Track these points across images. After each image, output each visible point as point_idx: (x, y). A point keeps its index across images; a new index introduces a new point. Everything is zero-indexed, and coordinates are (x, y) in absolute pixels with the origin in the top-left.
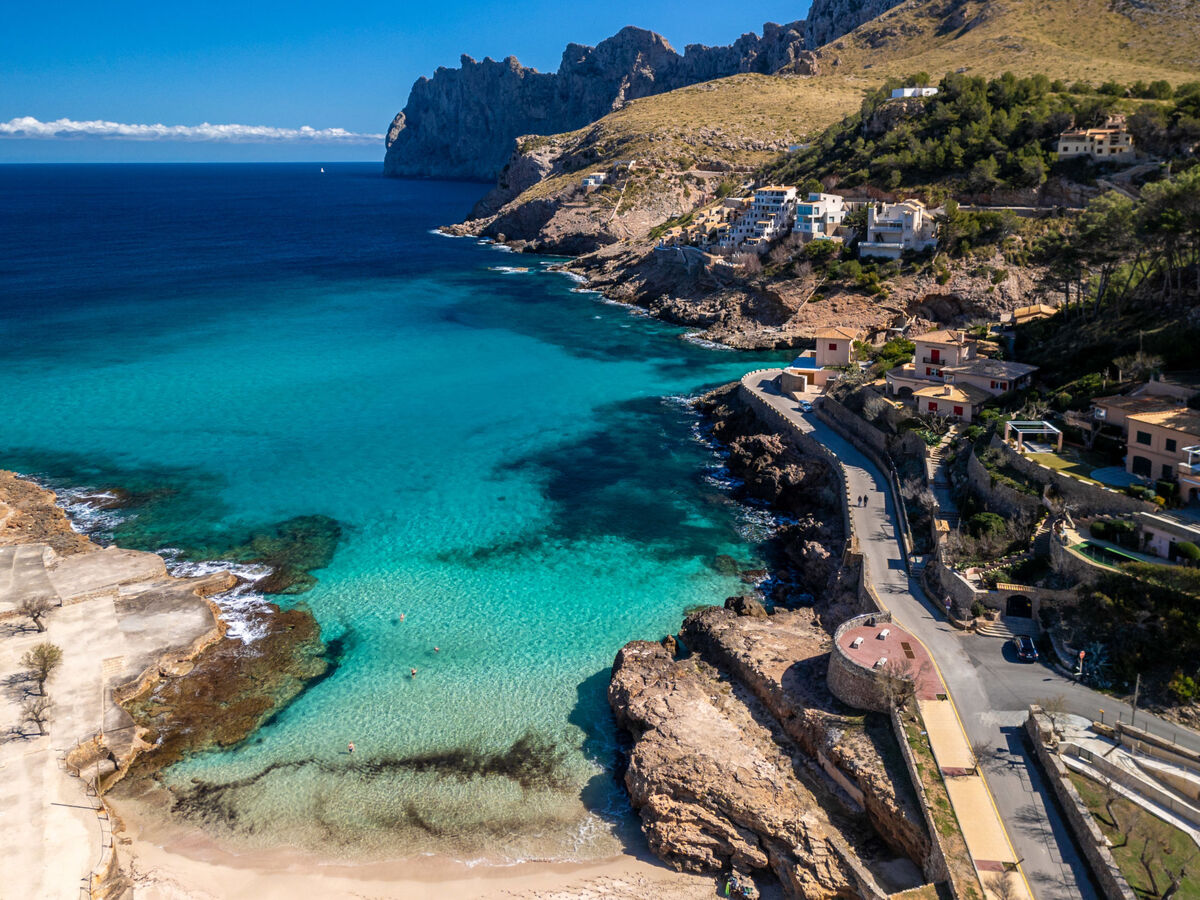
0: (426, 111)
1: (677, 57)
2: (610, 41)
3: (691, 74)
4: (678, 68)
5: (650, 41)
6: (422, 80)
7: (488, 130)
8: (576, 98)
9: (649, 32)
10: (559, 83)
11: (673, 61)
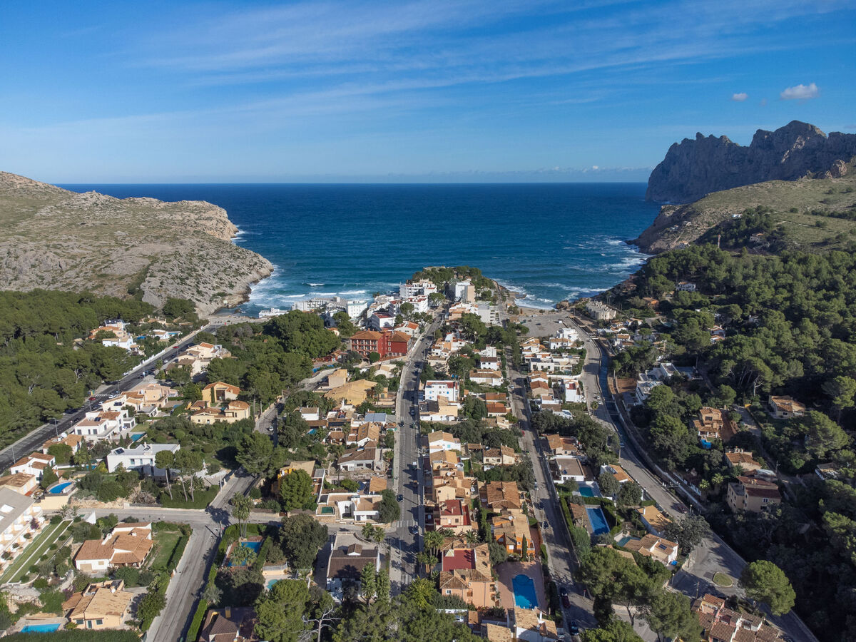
0: (675, 163)
1: (824, 139)
2: (781, 129)
3: (830, 150)
4: (823, 146)
5: (807, 129)
6: (676, 144)
7: (707, 177)
8: (757, 162)
9: (808, 124)
10: (748, 153)
11: (821, 141)
